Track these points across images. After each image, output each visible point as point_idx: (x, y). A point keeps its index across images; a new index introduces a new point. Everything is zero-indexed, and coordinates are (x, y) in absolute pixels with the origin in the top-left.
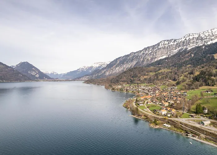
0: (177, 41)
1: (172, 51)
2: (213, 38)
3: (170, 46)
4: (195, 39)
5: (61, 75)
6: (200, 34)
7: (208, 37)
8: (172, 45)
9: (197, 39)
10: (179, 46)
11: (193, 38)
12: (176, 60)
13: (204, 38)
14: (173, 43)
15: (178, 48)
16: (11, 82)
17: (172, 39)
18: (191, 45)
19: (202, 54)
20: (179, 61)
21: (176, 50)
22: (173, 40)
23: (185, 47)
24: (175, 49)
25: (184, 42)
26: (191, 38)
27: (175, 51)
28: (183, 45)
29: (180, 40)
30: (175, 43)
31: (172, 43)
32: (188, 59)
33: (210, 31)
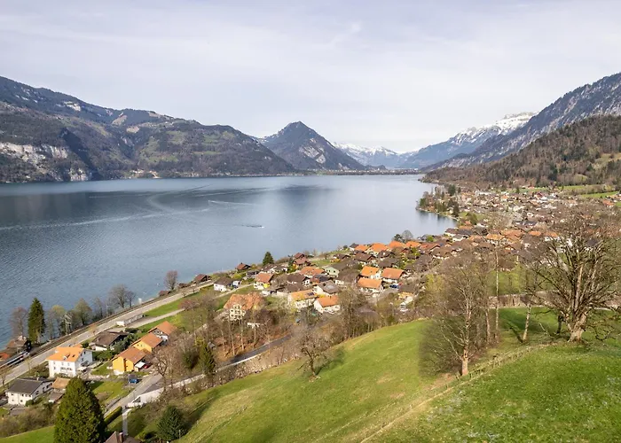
5: (404, 156)
16: (242, 176)
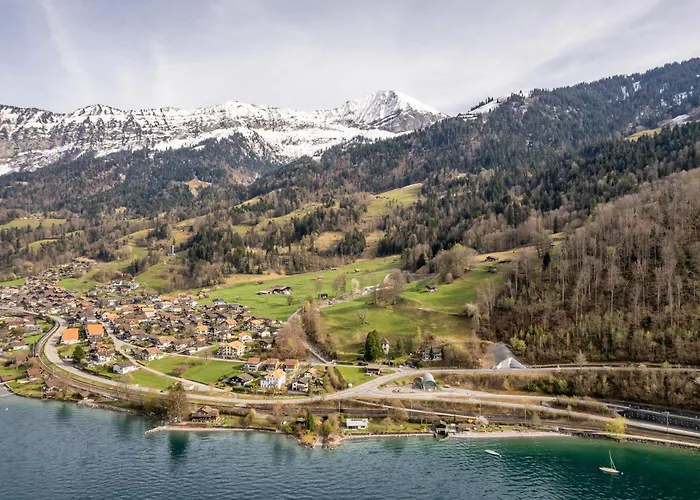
0: (55, 119)
1: (38, 151)
2: (167, 133)
3: (27, 131)
4: (118, 125)
6: (133, 113)
7: (155, 130)
8: (35, 129)
9: (126, 127)
10: (65, 138)
11: (113, 122)
12: (67, 187)
13: (144, 130)
14: (39, 125)
15: (63, 144)
17: (36, 110)
18: (106, 142)
19: (149, 178)
20: (80, 192)
21: (54, 151)
22: (40, 114)
23: (87, 146)
24: (50, 148)
25: (81, 129)
26: (105, 121)
27: (47, 152)
28: (79, 139)
29: (68, 121)
30: (49, 126)
31: (33, 123)
32: (109, 187)
33: (158, 112)
